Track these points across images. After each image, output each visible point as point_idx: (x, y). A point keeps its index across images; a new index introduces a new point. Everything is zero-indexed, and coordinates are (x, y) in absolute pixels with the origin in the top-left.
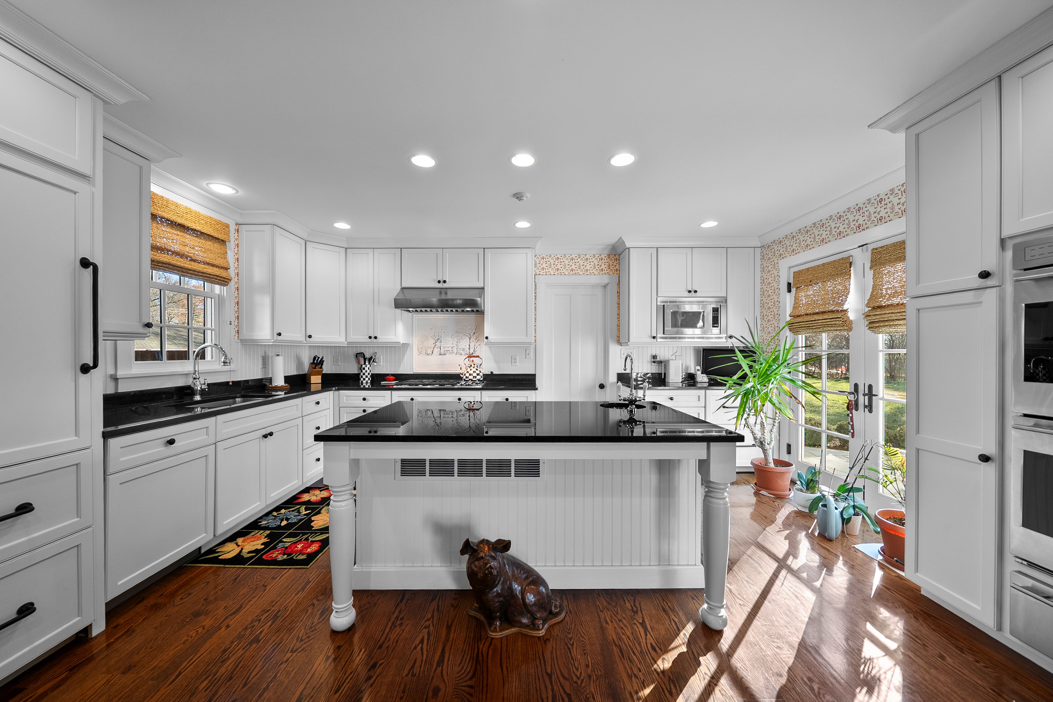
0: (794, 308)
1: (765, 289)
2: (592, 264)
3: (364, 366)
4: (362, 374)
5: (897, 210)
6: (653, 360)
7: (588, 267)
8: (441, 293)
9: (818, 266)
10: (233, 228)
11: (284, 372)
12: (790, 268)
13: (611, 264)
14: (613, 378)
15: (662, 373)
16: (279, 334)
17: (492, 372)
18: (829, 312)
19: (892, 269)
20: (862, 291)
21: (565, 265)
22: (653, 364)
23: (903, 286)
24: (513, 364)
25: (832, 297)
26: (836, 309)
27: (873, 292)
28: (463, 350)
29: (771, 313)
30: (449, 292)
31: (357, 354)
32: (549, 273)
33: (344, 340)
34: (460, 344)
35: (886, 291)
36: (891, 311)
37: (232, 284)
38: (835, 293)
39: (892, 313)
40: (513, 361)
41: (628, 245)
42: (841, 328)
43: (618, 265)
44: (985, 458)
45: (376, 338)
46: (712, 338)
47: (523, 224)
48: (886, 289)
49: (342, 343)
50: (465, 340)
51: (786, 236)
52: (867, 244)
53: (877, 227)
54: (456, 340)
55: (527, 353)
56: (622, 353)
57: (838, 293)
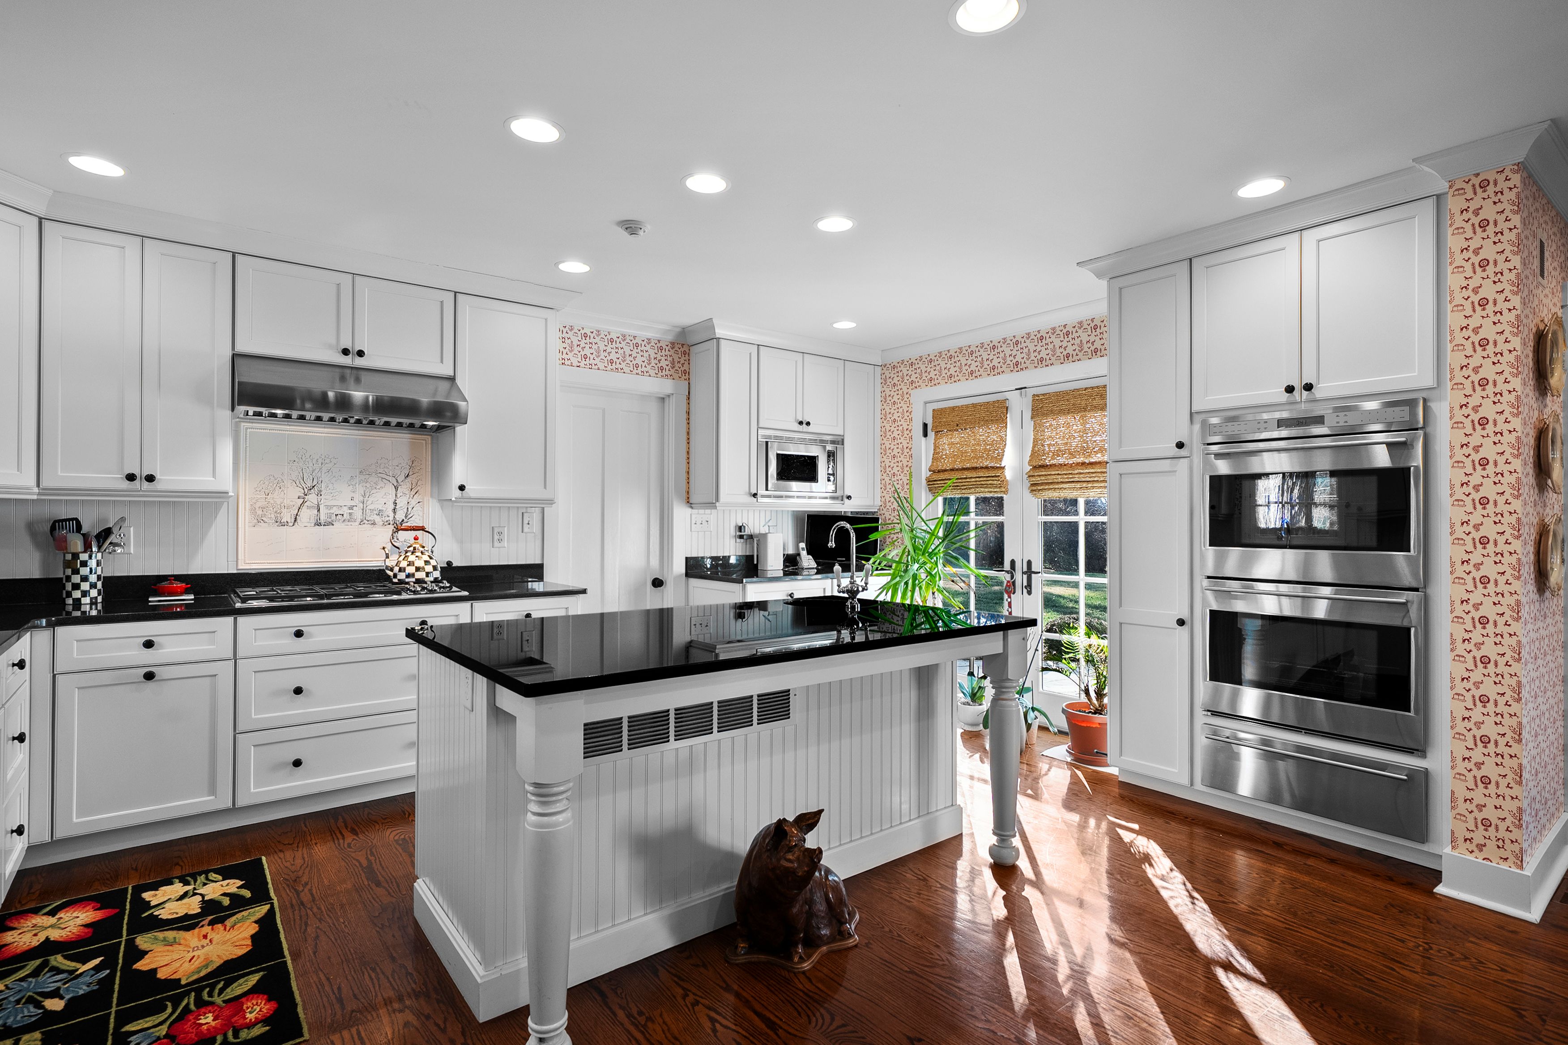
0: (934, 459)
1: (888, 428)
2: (646, 355)
3: (84, 557)
4: (76, 579)
5: (1058, 354)
6: (738, 533)
7: (639, 360)
9: (967, 406)
12: (926, 403)
13: (676, 360)
14: (680, 567)
15: (753, 556)
17: (449, 563)
18: (982, 468)
19: (1054, 423)
20: (1021, 446)
21: (598, 351)
22: (738, 540)
23: (1067, 443)
24: (496, 544)
25: (985, 450)
26: (992, 465)
27: (1034, 447)
28: (380, 513)
29: (897, 464)
31: (55, 522)
32: (568, 363)
33: (32, 482)
34: (371, 499)
35: (1049, 448)
36: (1057, 472)
38: (989, 445)
39: (1058, 474)
40: (496, 537)
41: (719, 332)
42: (998, 490)
43: (686, 363)
44: (1181, 622)
45: (149, 478)
46: (816, 498)
47: (574, 267)
48: (1049, 445)
49: (26, 489)
50: (383, 491)
51: (921, 357)
52: (1025, 388)
53: (1037, 369)
54: (360, 490)
55: (526, 522)
56: (693, 522)
57: (992, 445)
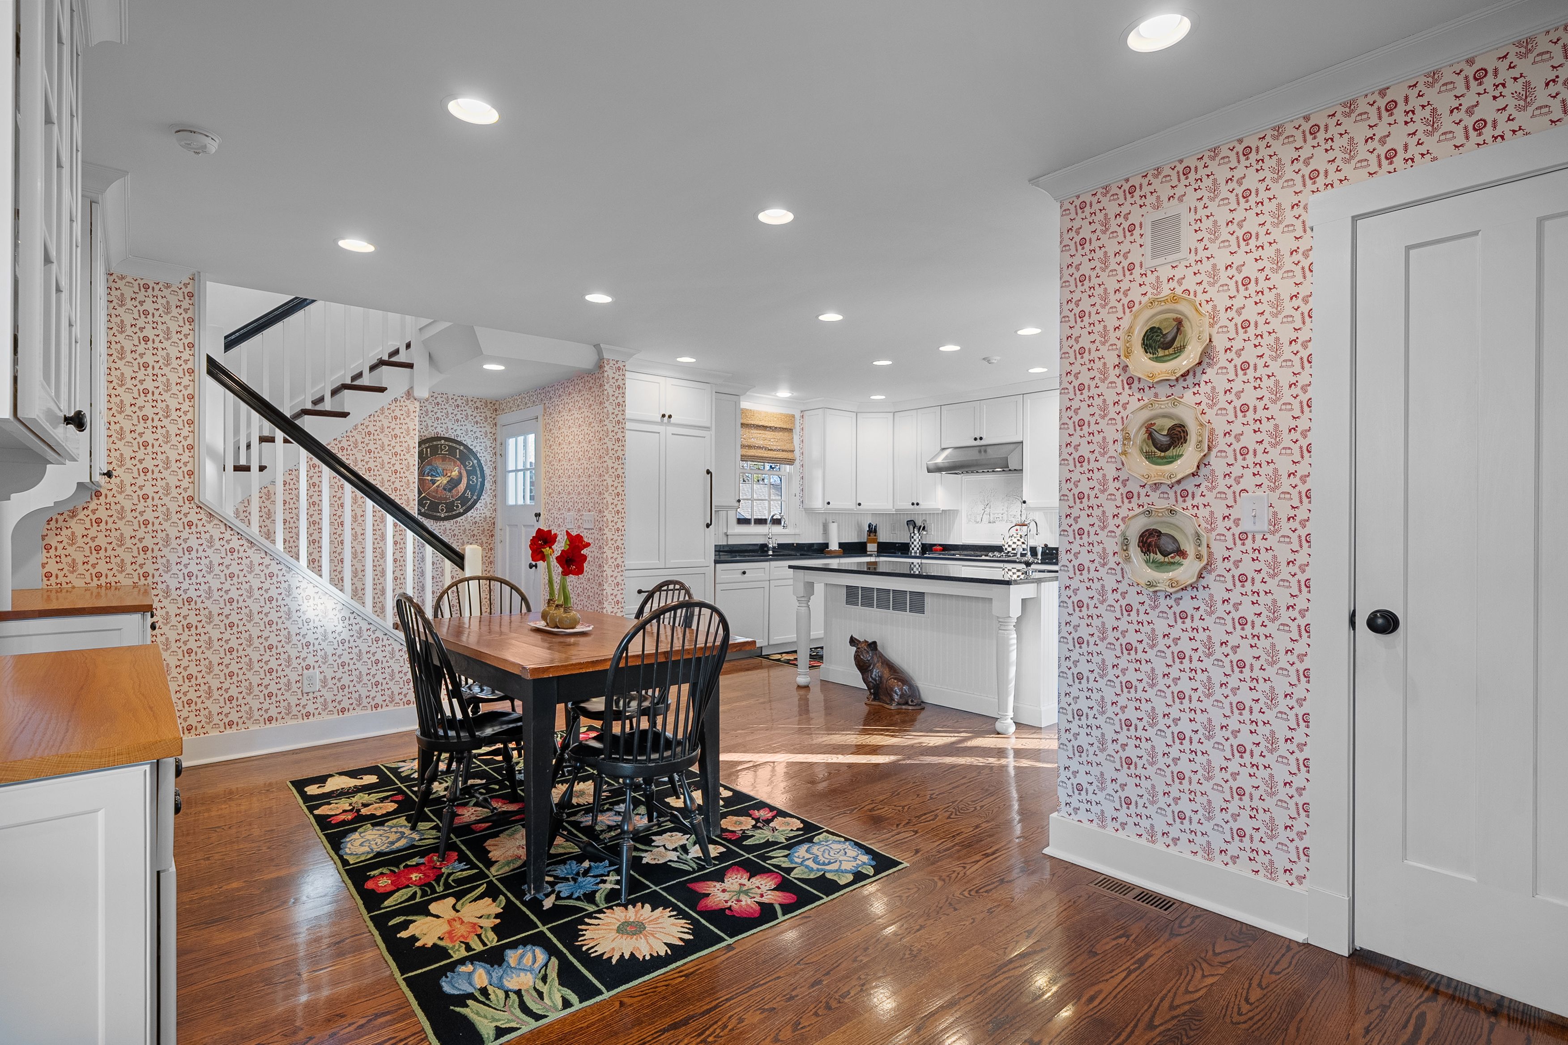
3: (914, 535)
4: (911, 542)
8: (980, 452)
10: (798, 416)
11: (839, 538)
16: (829, 503)
30: (989, 450)
33: (893, 507)
37: (797, 462)
45: (918, 504)
47: (1037, 370)
49: (893, 510)
54: (1003, 505)
